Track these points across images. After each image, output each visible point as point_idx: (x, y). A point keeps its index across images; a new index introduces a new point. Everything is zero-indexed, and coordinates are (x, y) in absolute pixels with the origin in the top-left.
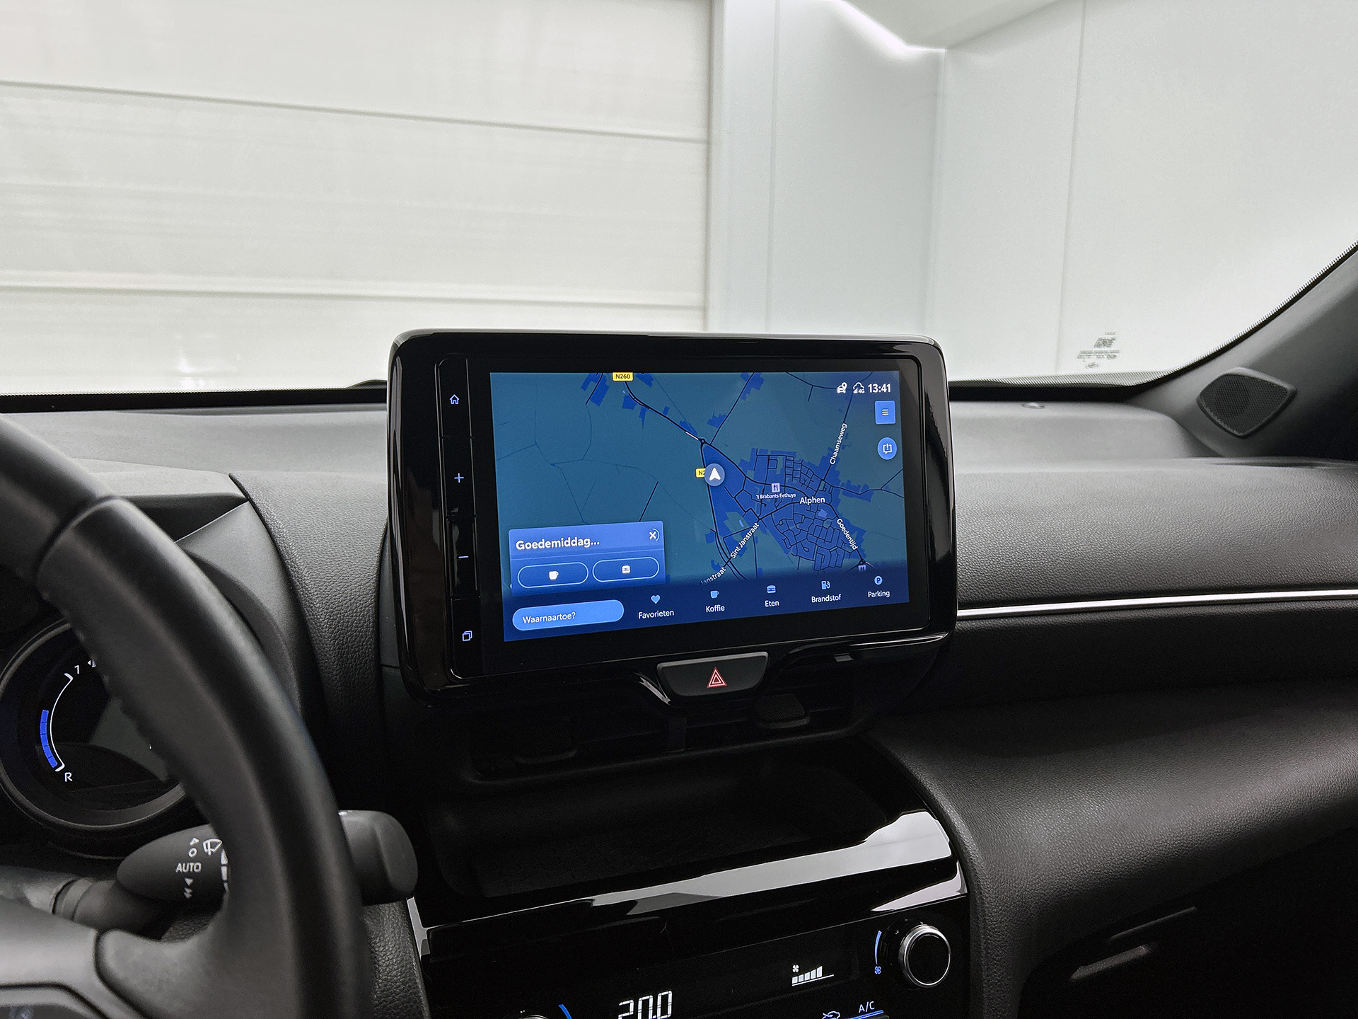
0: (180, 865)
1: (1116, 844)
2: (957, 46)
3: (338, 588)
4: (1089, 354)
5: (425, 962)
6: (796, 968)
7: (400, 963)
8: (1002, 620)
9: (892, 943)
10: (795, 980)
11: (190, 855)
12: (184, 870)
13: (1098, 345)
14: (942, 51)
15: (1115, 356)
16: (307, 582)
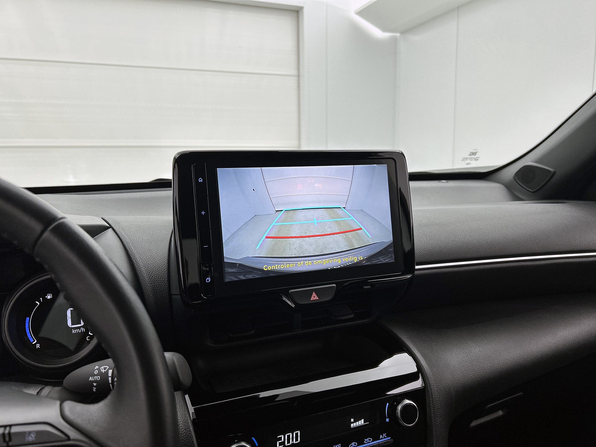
0: (91, 377)
1: (487, 364)
2: (404, 32)
3: (152, 262)
4: (466, 159)
5: (194, 422)
6: (352, 420)
7: (183, 421)
8: (434, 270)
9: (393, 408)
10: (352, 425)
11: (95, 373)
12: (93, 380)
13: (470, 155)
14: (398, 35)
15: (477, 160)
16: (138, 260)
